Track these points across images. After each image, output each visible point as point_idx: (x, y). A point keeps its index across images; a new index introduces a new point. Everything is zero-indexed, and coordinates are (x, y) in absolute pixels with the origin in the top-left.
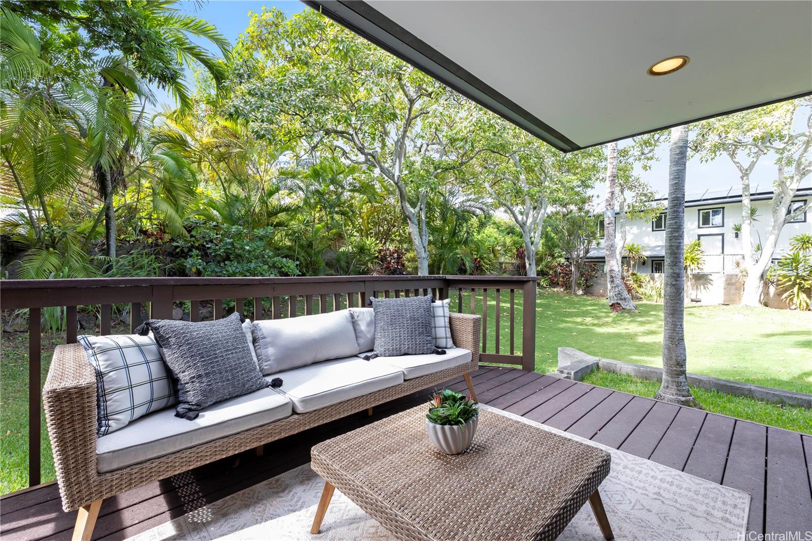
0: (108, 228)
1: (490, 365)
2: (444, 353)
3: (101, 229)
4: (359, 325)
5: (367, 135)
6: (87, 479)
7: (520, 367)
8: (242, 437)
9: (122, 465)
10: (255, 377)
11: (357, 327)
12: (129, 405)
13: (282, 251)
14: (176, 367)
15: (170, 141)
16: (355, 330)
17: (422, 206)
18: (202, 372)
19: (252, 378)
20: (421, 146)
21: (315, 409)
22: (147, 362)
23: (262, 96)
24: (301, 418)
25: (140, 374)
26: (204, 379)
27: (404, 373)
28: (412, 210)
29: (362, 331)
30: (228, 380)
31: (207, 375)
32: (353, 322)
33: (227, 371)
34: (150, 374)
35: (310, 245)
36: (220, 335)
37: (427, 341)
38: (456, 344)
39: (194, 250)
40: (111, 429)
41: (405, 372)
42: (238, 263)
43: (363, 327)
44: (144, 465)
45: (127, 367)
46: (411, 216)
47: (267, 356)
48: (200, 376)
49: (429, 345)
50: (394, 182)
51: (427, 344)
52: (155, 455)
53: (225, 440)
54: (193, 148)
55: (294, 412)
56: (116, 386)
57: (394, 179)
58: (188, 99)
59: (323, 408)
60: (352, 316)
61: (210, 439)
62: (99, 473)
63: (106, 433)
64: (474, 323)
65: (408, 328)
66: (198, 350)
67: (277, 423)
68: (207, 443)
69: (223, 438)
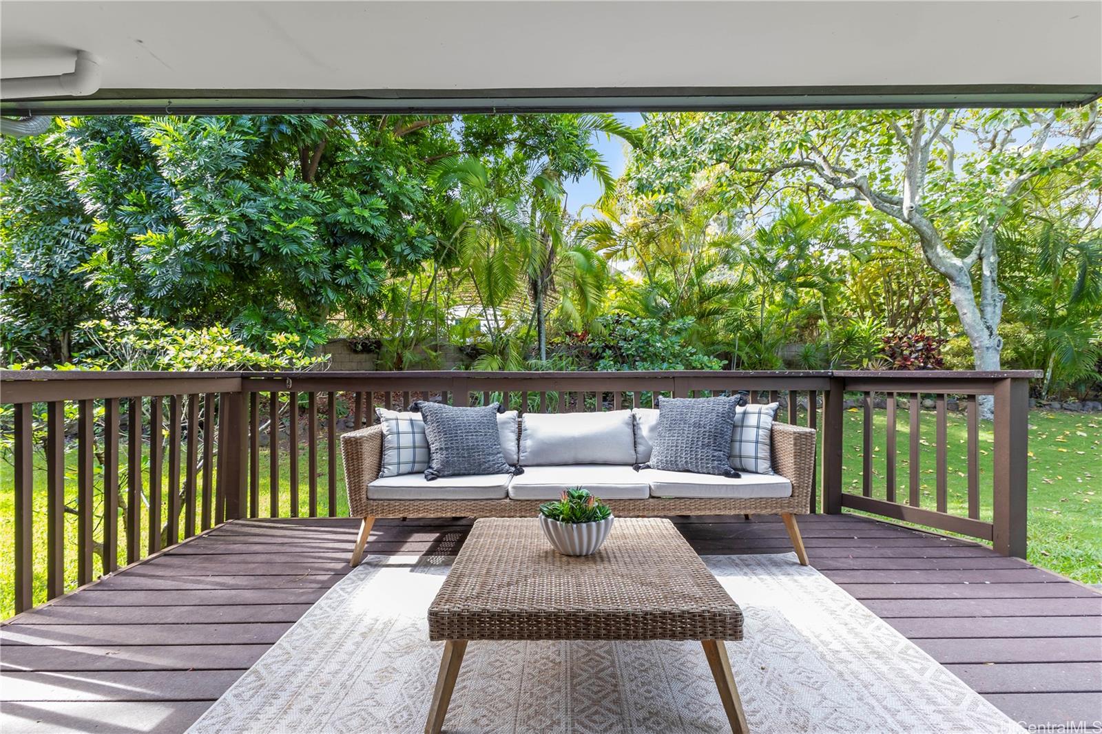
0: (539, 332)
1: (923, 529)
2: (738, 476)
3: (534, 333)
4: (640, 428)
5: (873, 149)
6: (360, 499)
7: (988, 544)
8: (458, 504)
9: (379, 497)
10: (493, 460)
11: (638, 432)
12: (396, 460)
13: (719, 347)
14: (430, 438)
15: (596, 232)
16: (634, 434)
17: (984, 251)
18: (443, 446)
19: (489, 461)
20: (995, 137)
21: (527, 498)
22: (413, 433)
23: (674, 153)
24: (512, 503)
25: (406, 440)
26: (444, 452)
27: (650, 487)
28: (958, 262)
29: (643, 437)
30: (464, 457)
31: (447, 449)
32: (634, 426)
33: (463, 450)
34: (414, 442)
35: (758, 336)
36: (465, 419)
37: (713, 456)
38: (775, 468)
39: (607, 350)
40: (385, 475)
41: (652, 487)
42: (652, 363)
43: (644, 431)
44: (392, 502)
45: (398, 433)
46: (953, 272)
47: (525, 447)
48: (441, 449)
49: (716, 462)
50: (904, 221)
51: (713, 460)
52: (397, 498)
53: (445, 502)
54: (618, 234)
55: (507, 495)
56: (391, 446)
57: (902, 214)
58: (612, 180)
59: (536, 500)
60: (634, 417)
61: (435, 498)
62: (367, 498)
63: (382, 477)
64: (795, 439)
65: (688, 437)
66: (444, 428)
67: (488, 502)
68: (432, 500)
69: (444, 500)
